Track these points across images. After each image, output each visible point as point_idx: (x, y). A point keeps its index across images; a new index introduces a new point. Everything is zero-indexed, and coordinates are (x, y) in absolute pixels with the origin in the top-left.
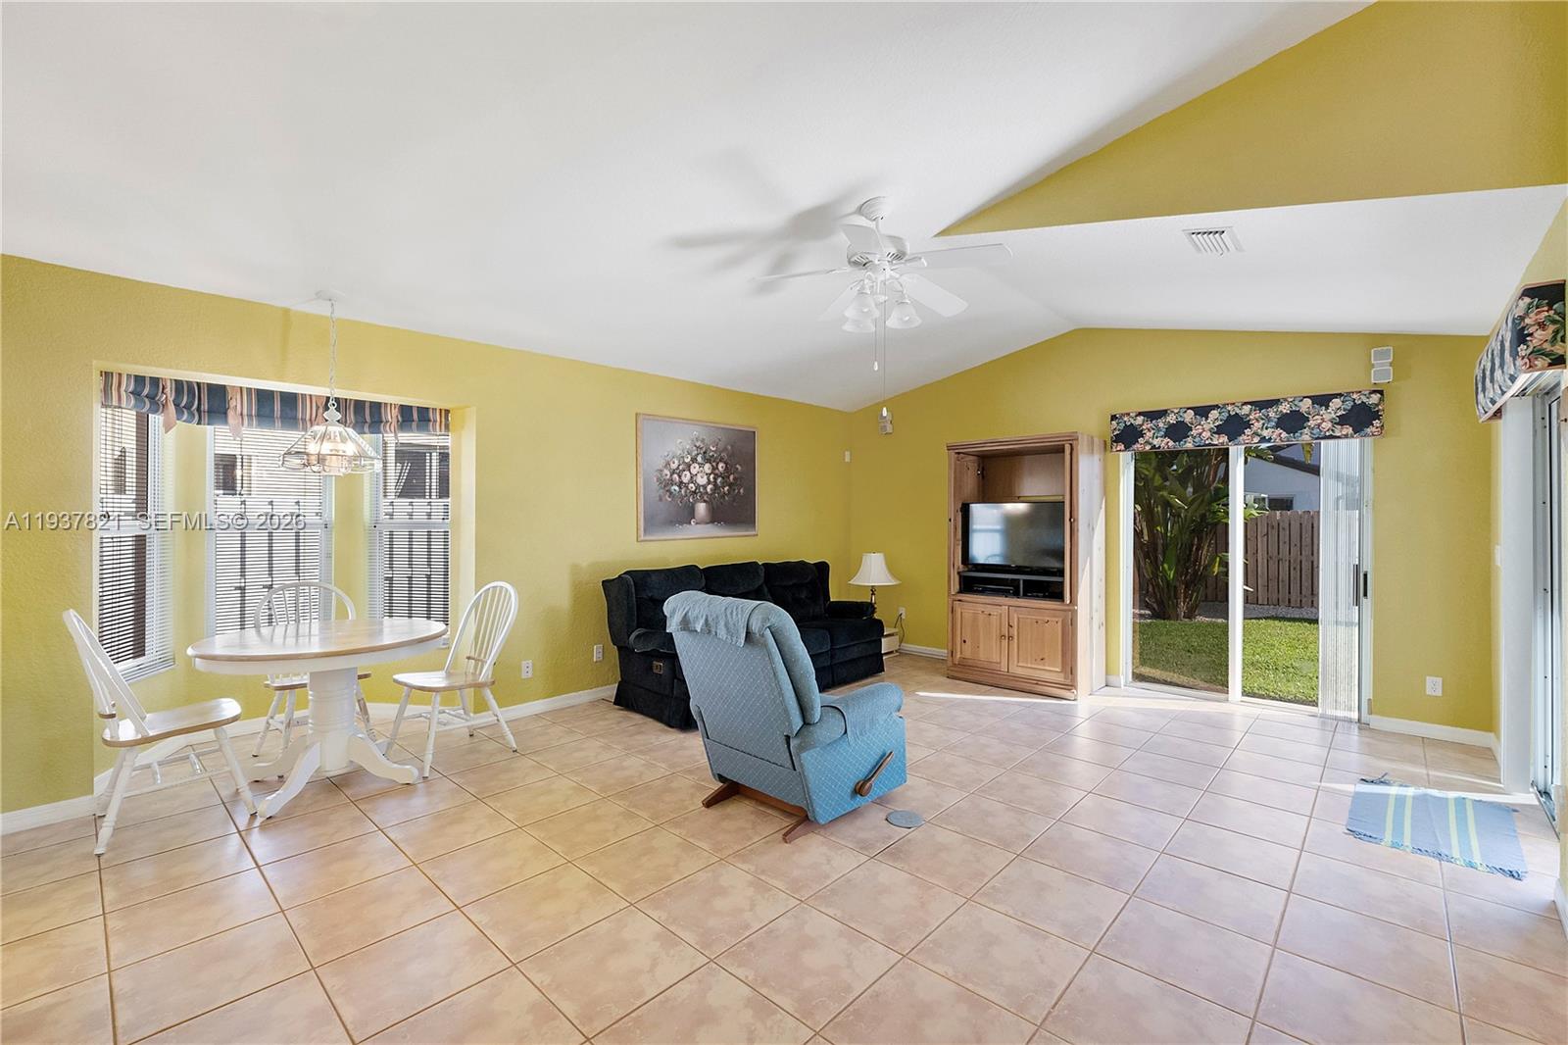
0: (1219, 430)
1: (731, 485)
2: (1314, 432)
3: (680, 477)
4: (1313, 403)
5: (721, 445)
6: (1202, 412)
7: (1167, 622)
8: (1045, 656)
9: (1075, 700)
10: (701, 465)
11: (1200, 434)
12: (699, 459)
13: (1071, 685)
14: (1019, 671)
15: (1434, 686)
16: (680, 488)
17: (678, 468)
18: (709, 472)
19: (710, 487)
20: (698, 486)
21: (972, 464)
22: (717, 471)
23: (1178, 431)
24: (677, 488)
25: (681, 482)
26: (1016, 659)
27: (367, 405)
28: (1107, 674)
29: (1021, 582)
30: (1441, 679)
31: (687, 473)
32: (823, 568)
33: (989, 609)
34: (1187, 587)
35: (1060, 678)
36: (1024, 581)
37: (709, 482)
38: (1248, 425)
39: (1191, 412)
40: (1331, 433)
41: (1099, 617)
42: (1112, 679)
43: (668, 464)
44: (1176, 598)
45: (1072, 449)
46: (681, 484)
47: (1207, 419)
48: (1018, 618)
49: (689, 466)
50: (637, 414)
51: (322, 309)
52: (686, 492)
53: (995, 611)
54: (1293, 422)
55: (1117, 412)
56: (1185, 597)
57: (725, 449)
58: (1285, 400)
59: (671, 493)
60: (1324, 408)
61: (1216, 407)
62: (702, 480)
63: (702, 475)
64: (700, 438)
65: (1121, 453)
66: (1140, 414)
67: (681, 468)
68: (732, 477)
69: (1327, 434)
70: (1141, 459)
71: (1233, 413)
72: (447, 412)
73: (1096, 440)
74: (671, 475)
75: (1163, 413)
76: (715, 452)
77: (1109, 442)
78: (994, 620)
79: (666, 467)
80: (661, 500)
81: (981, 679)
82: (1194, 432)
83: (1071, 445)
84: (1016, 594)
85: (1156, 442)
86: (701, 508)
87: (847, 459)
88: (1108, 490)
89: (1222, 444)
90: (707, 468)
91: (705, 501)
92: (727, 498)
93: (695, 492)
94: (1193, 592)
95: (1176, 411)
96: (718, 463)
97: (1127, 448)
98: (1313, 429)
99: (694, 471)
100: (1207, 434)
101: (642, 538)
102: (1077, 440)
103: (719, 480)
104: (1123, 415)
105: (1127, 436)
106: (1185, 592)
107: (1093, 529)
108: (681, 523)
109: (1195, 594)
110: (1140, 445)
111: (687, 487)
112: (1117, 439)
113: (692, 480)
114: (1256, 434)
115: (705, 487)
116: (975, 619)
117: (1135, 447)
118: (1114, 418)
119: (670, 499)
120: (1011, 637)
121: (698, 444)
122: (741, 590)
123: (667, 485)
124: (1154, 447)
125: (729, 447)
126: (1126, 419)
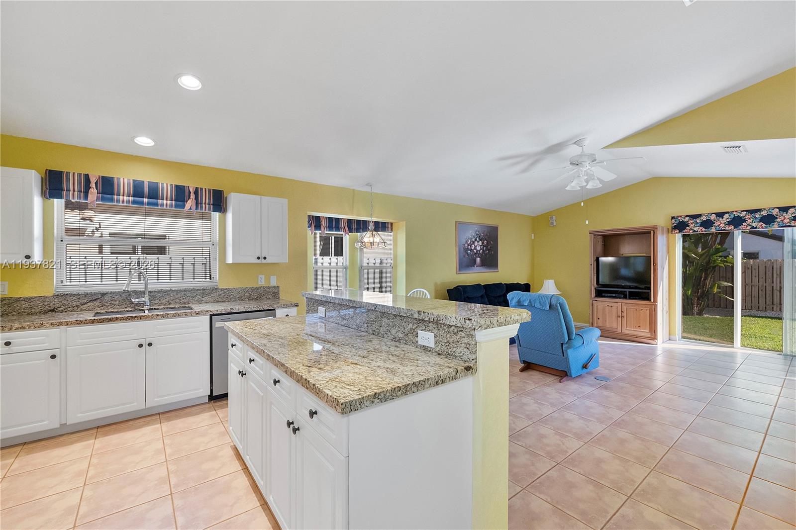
0: (729, 223)
1: (489, 250)
2: (780, 224)
3: (471, 247)
4: (779, 211)
5: (485, 232)
6: (720, 215)
7: (688, 316)
8: (641, 325)
9: (656, 344)
10: (478, 242)
11: (719, 225)
12: (478, 239)
13: (654, 337)
14: (627, 332)
18: (481, 244)
19: (481, 251)
20: (477, 251)
21: (600, 239)
22: (484, 244)
23: (707, 224)
24: (470, 252)
25: (471, 249)
26: (625, 326)
27: (361, 222)
28: (669, 335)
29: (627, 292)
31: (473, 245)
32: (528, 286)
33: (611, 304)
34: (698, 299)
35: (649, 335)
36: (629, 292)
37: (481, 249)
38: (745, 221)
39: (714, 215)
40: (789, 224)
41: (666, 308)
42: (672, 337)
44: (692, 304)
45: (654, 233)
47: (723, 218)
48: (627, 308)
49: (474, 243)
50: (456, 222)
51: (368, 189)
52: (473, 253)
53: (615, 305)
54: (769, 219)
55: (675, 215)
56: (697, 305)
58: (764, 209)
59: (468, 254)
60: (785, 213)
61: (727, 213)
62: (478, 248)
63: (478, 246)
64: (478, 230)
65: (676, 234)
66: (687, 216)
67: (471, 243)
68: (489, 247)
69: (787, 225)
70: (684, 236)
71: (736, 216)
72: (392, 223)
73: (665, 228)
74: (468, 246)
75: (700, 216)
76: (483, 236)
77: (670, 229)
78: (614, 309)
79: (466, 243)
80: (464, 257)
81: (609, 335)
82: (716, 224)
83: (654, 231)
84: (625, 297)
85: (695, 229)
86: (478, 260)
87: (533, 238)
88: (670, 251)
89: (731, 229)
91: (479, 257)
92: (487, 256)
93: (476, 253)
94: (702, 301)
95: (706, 215)
96: (484, 241)
97: (680, 232)
98: (779, 222)
99: (476, 245)
100: (722, 225)
101: (458, 272)
102: (657, 229)
103: (485, 248)
104: (678, 217)
105: (680, 226)
106: (697, 302)
107: (664, 269)
108: (471, 266)
109: (703, 303)
110: (687, 231)
111: (473, 251)
112: (675, 228)
113: (475, 248)
114: (749, 225)
115: (479, 251)
116: (604, 309)
117: (684, 231)
118: (673, 218)
119: (467, 256)
120: (622, 317)
121: (477, 233)
122: (498, 294)
123: (466, 250)
124: (694, 231)
125: (488, 234)
126: (679, 218)
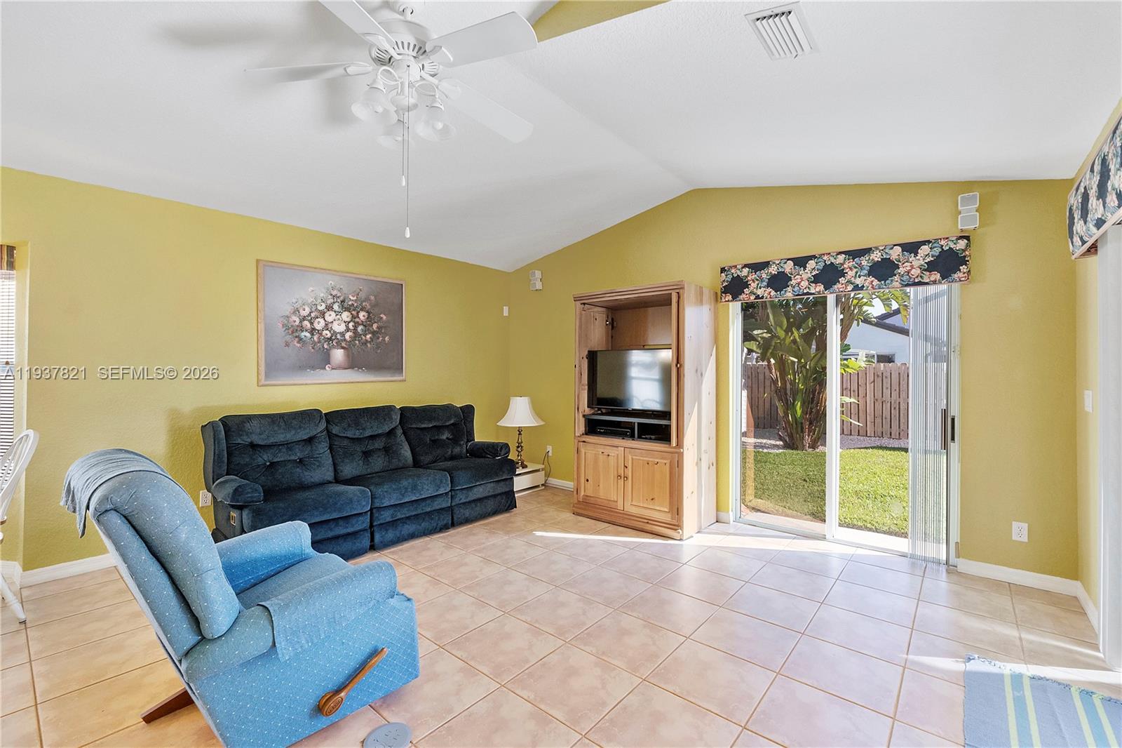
0: (816, 280)
1: (374, 333)
2: (904, 278)
3: (312, 323)
4: (903, 251)
5: (363, 295)
6: (801, 262)
7: (795, 452)
8: (655, 496)
9: (681, 540)
10: (338, 313)
11: (799, 284)
12: (336, 307)
13: (677, 525)
14: (634, 510)
15: (1020, 532)
16: (313, 335)
17: (309, 315)
18: (348, 320)
19: (348, 335)
20: (335, 333)
21: (599, 315)
22: (357, 320)
23: (779, 282)
24: (308, 335)
25: (314, 329)
26: (630, 498)
28: (718, 510)
29: (636, 424)
30: (1027, 525)
31: (322, 320)
32: (468, 411)
33: (608, 450)
34: (811, 423)
35: (667, 518)
36: (638, 423)
37: (348, 330)
38: (843, 274)
39: (790, 263)
40: (920, 279)
41: (708, 457)
42: (723, 515)
43: (296, 311)
45: (679, 297)
46: (313, 331)
47: (805, 269)
48: (632, 459)
49: (323, 314)
50: (258, 261)
52: (319, 338)
53: (613, 452)
54: (884, 269)
55: (726, 265)
56: (809, 432)
57: (367, 299)
58: (877, 248)
59: (301, 339)
60: (913, 255)
61: (813, 257)
62: (339, 327)
63: (339, 323)
64: (338, 286)
65: (731, 304)
66: (746, 266)
67: (313, 315)
68: (375, 326)
69: (916, 281)
70: (746, 308)
71: (828, 263)
72: (12, 246)
73: (706, 292)
74: (301, 322)
75: (766, 265)
76: (356, 301)
77: (719, 293)
78: (612, 461)
79: (294, 313)
80: (287, 345)
81: (602, 516)
82: (793, 282)
83: (678, 293)
84: (632, 436)
85: (759, 292)
86: (338, 355)
87: (506, 313)
88: (718, 339)
89: (819, 292)
90: (346, 316)
91: (343, 348)
92: (369, 345)
93: (330, 339)
94: (816, 427)
95: (777, 262)
96: (358, 313)
97: (735, 298)
98: (902, 276)
99: (329, 319)
100: (804, 284)
101: (263, 382)
102: (683, 288)
103: (360, 328)
104: (731, 267)
105: (735, 287)
106: (809, 428)
107: (702, 374)
108: (313, 368)
109: (817, 429)
110: (746, 296)
111: (321, 334)
112: (726, 290)
113: (327, 327)
114: (849, 282)
115: (343, 334)
116: (596, 460)
117: (741, 297)
118: (723, 270)
119: (299, 345)
120: (626, 477)
121: (334, 293)
122: (368, 433)
123: (295, 331)
124: (757, 297)
125: (372, 298)
126: (733, 271)
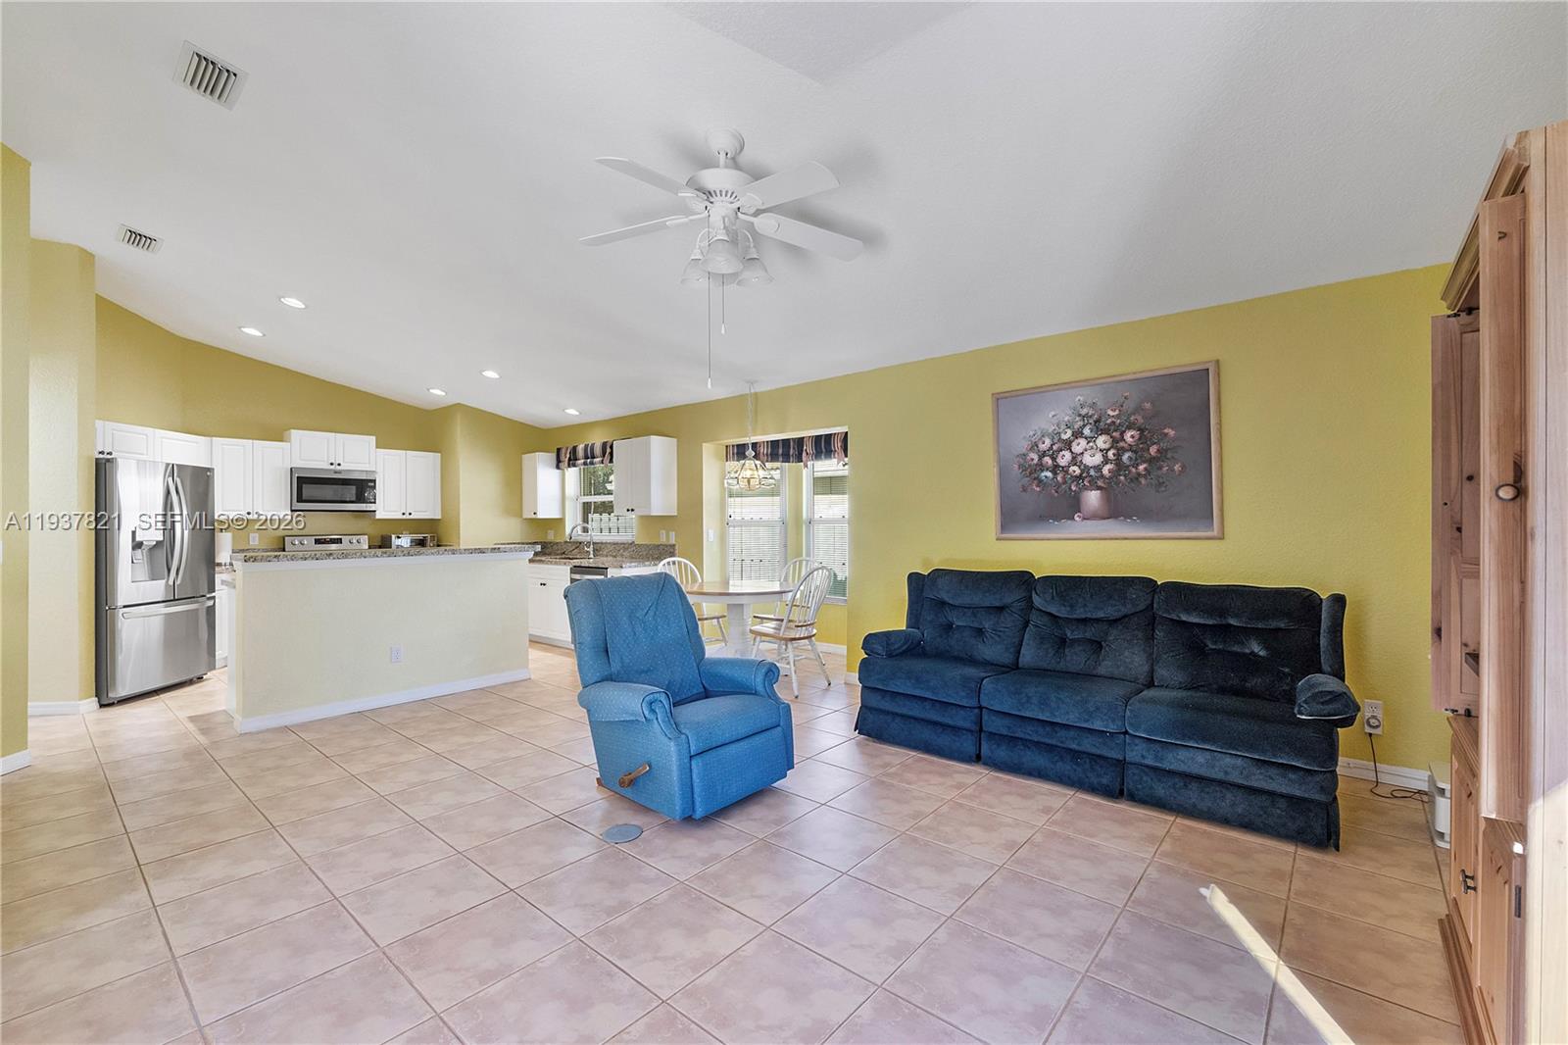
1: (1151, 461)
3: (1054, 459)
5: (1129, 405)
10: (1089, 439)
12: (1087, 431)
16: (1055, 474)
17: (1051, 448)
18: (1107, 446)
19: (1106, 470)
20: (1087, 468)
22: (1122, 444)
24: (1049, 474)
25: (1057, 466)
31: (1067, 453)
32: (1323, 603)
37: (1106, 461)
43: (1034, 446)
46: (1055, 468)
49: (1068, 445)
50: (997, 394)
52: (1064, 478)
57: (1138, 409)
59: (1040, 481)
62: (1092, 460)
63: (1092, 454)
64: (1090, 401)
67: (1055, 448)
68: (1153, 450)
74: (1040, 459)
76: (1118, 416)
79: (1030, 449)
80: (1024, 489)
86: (1093, 498)
90: (1102, 441)
91: (1099, 488)
92: (1143, 481)
93: (1080, 477)
96: (1122, 433)
99: (1077, 449)
101: (998, 536)
103: (1125, 457)
108: (1057, 518)
111: (1067, 472)
113: (1074, 461)
115: (1098, 468)
119: (1038, 489)
121: (1084, 411)
123: (1032, 471)
125: (1148, 405)
